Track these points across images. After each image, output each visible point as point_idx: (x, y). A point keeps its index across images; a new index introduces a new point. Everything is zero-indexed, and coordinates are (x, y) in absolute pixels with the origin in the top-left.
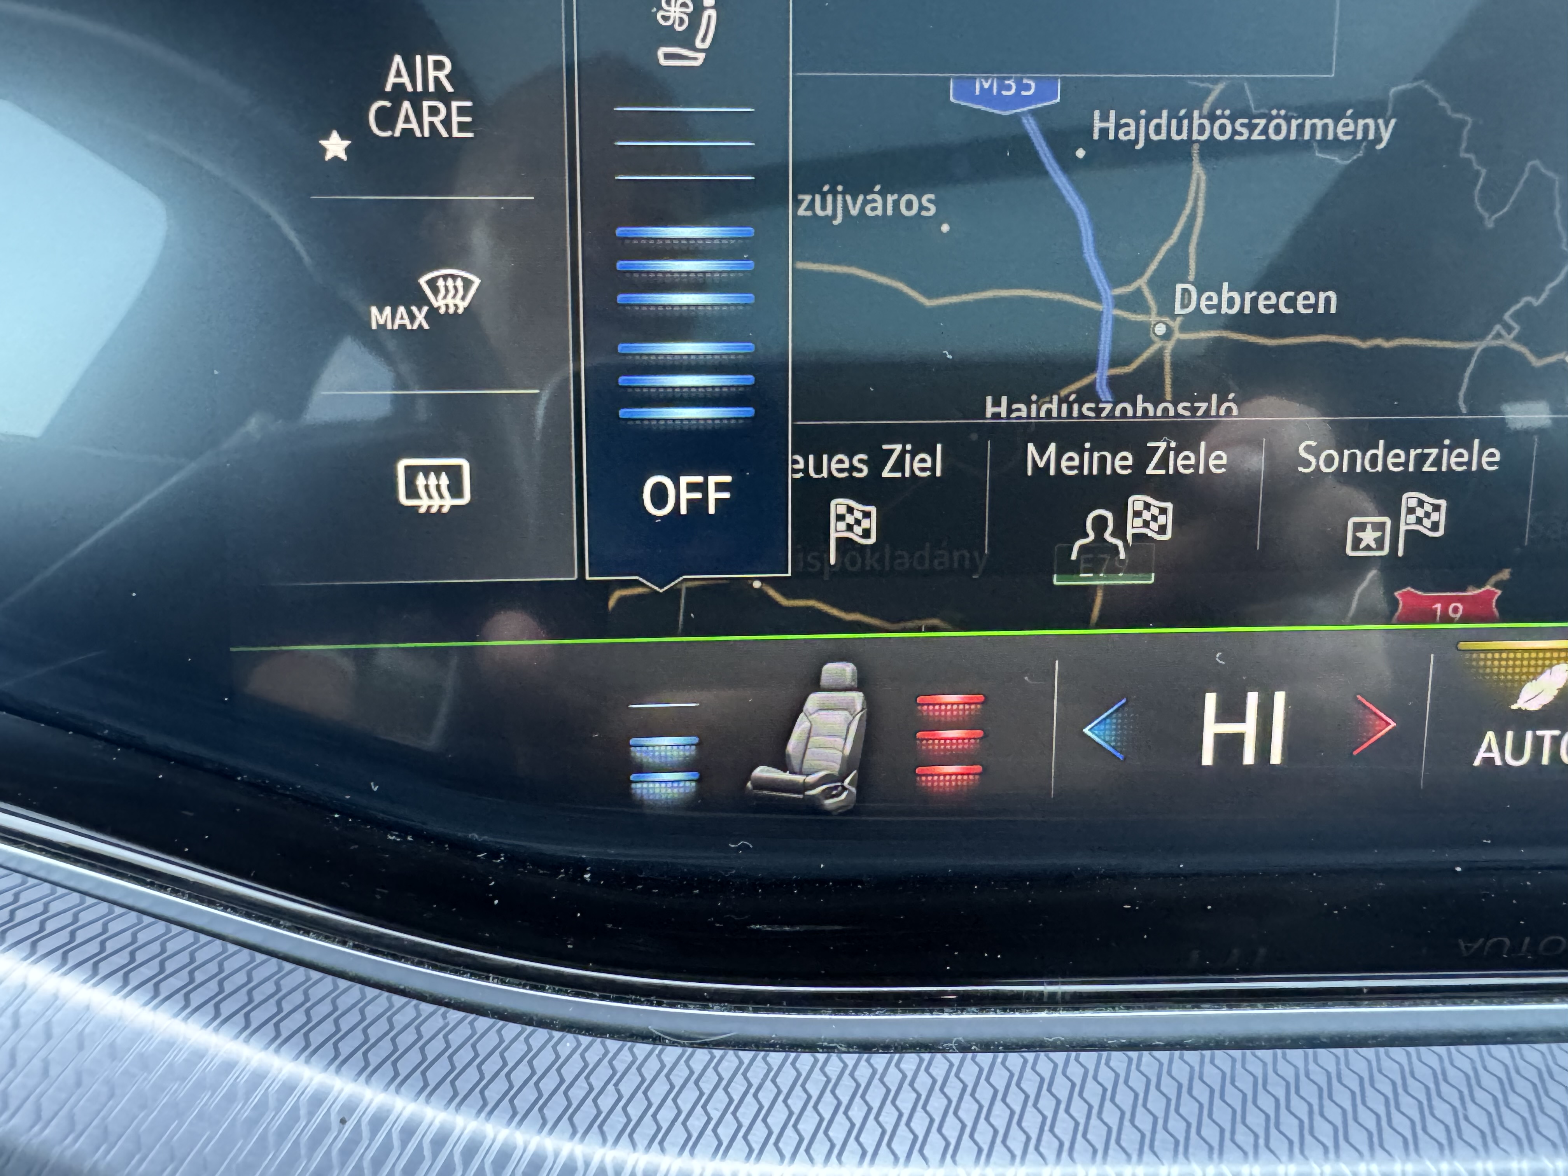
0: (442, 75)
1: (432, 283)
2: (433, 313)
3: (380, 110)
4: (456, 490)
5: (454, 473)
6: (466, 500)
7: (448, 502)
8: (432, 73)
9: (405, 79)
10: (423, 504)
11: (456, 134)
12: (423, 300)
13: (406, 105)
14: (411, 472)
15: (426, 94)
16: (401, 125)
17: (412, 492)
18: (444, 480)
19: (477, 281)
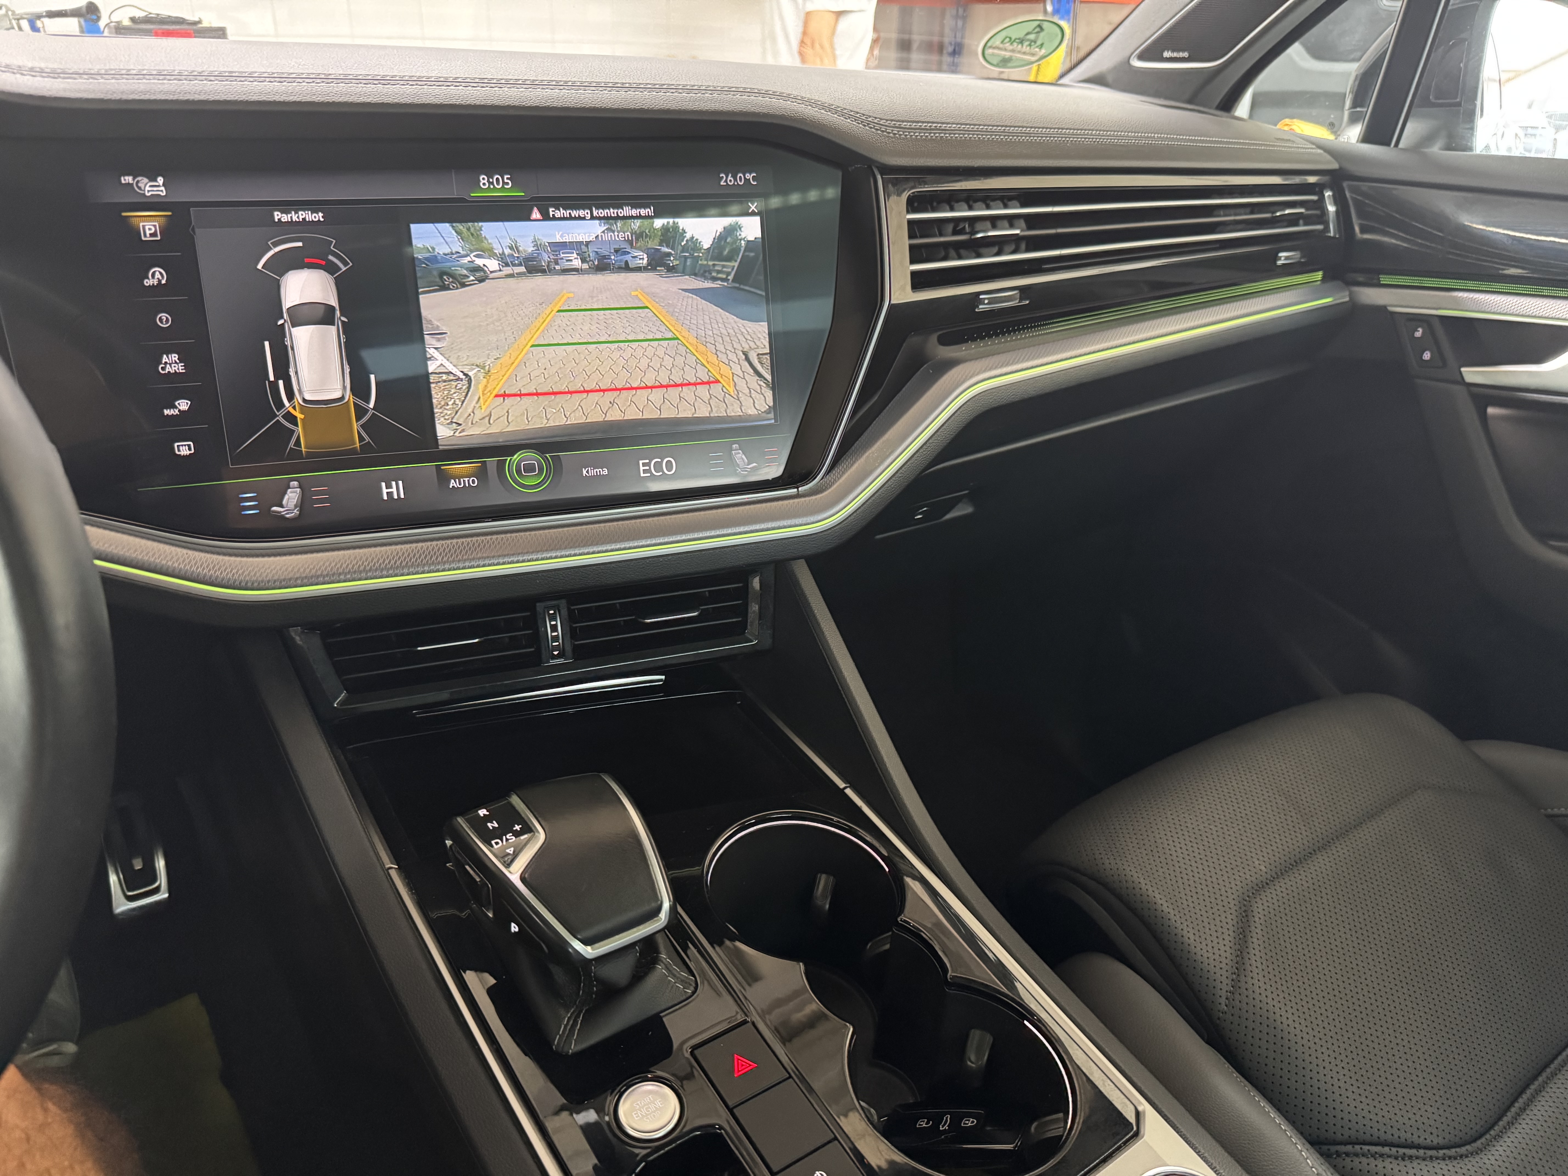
0: (176, 359)
1: (179, 404)
2: (179, 411)
3: (162, 368)
4: (190, 449)
5: (189, 446)
6: (193, 451)
7: (188, 452)
8: (173, 359)
9: (167, 360)
10: (182, 453)
11: (181, 371)
12: (176, 407)
13: (168, 366)
14: (178, 446)
15: (172, 363)
16: (167, 370)
17: (179, 450)
18: (187, 447)
19: (189, 403)
